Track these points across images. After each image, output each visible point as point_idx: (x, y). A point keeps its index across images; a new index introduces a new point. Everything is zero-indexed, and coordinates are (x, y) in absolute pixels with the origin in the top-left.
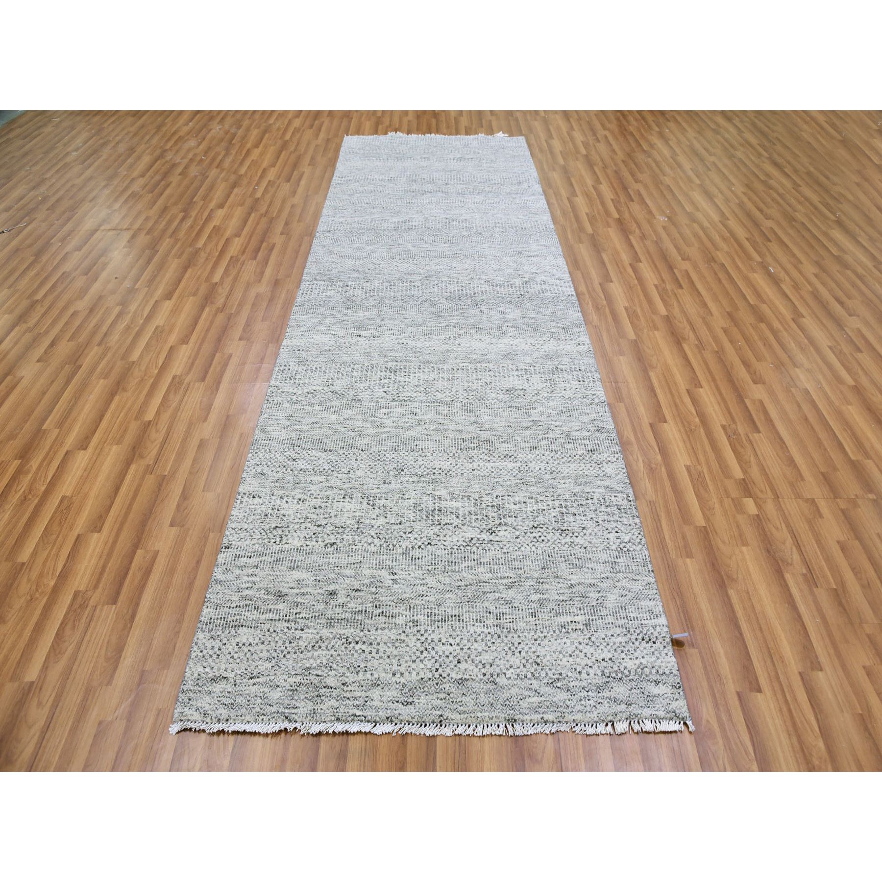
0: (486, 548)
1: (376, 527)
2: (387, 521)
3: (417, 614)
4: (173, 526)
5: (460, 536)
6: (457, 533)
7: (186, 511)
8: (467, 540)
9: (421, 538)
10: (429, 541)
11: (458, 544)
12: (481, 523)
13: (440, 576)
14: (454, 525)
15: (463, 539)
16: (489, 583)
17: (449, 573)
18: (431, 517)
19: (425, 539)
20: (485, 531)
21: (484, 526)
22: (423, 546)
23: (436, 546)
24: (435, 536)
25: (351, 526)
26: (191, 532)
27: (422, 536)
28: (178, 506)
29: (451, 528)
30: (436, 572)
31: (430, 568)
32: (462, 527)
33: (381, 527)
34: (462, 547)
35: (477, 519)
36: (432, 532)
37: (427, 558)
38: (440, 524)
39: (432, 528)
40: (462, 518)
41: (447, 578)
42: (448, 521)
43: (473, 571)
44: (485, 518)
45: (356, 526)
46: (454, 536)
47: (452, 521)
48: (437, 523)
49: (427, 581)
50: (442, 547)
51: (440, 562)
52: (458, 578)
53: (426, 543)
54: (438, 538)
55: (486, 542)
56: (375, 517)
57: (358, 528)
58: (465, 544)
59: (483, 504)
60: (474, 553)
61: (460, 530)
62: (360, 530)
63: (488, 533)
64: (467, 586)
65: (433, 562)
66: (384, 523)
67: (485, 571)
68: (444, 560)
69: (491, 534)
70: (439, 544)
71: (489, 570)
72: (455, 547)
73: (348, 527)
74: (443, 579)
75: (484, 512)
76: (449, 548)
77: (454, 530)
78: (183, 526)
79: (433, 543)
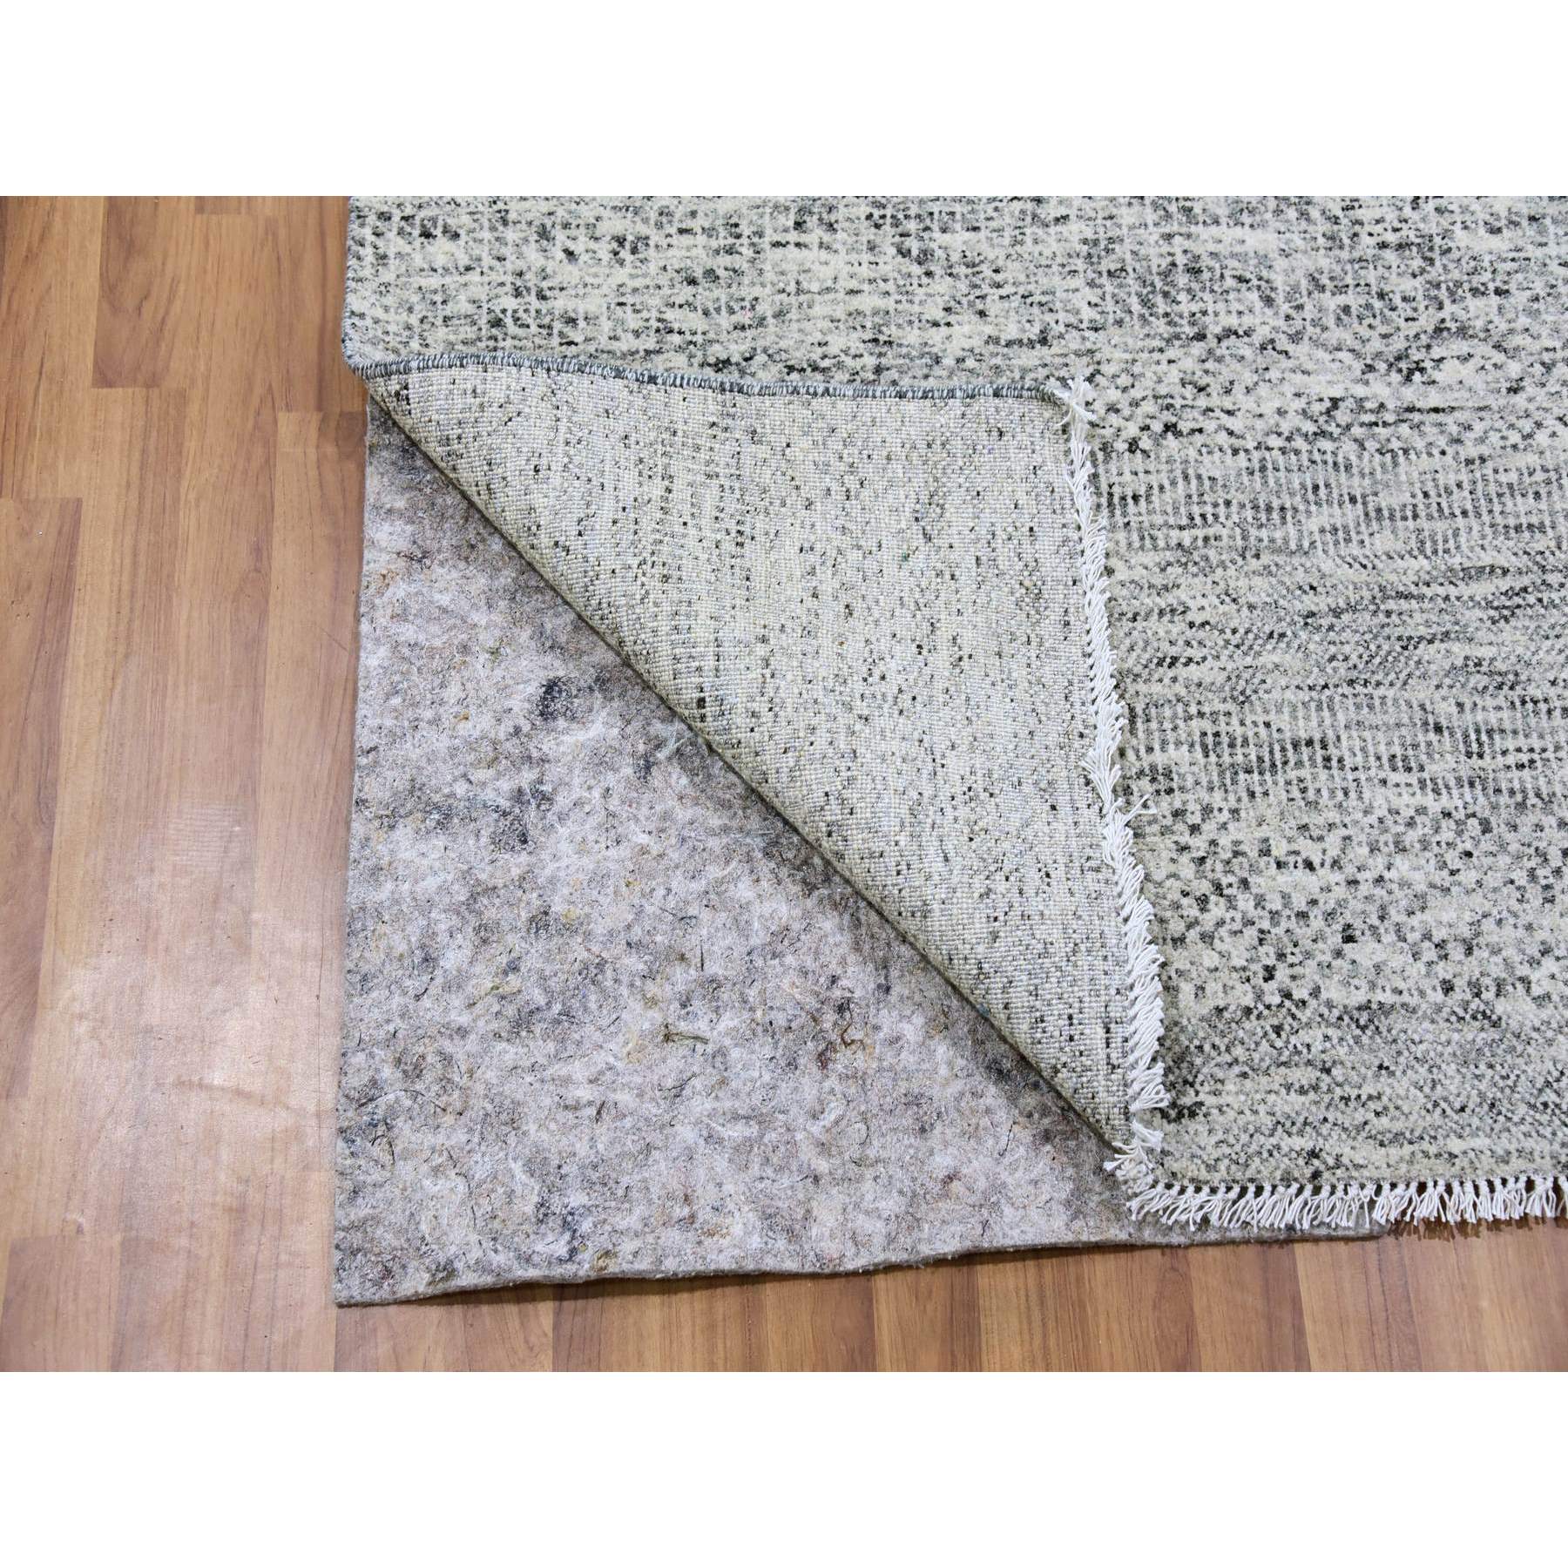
0: (1395, 444)
1: (948, 361)
2: (989, 330)
3: (1164, 743)
4: (110, 385)
5: (1289, 390)
6: (1274, 374)
7: (148, 308)
8: (1317, 408)
9: (1135, 404)
10: (1168, 417)
11: (1285, 428)
12: (1364, 331)
13: (1231, 571)
14: (1257, 339)
15: (1300, 404)
16: (1421, 597)
17: (1266, 559)
18: (1162, 306)
19: (1149, 407)
20: (1382, 367)
21: (1377, 344)
22: (1145, 443)
23: (1198, 438)
24: (1189, 391)
25: (849, 361)
26: (193, 410)
27: (1136, 393)
28: (110, 289)
29: (1247, 352)
30: (1212, 553)
31: (1186, 537)
32: (1291, 348)
33: (970, 363)
34: (1299, 443)
35: (1346, 309)
36: (1174, 375)
37: (1167, 497)
38: (1201, 337)
39: (1171, 353)
40: (1285, 308)
41: (1257, 581)
42: (1233, 321)
43: (1355, 549)
44: (1378, 304)
45: (870, 361)
46: (1263, 390)
47: (1247, 321)
48: (1191, 331)
49: (1183, 594)
50: (1223, 438)
51: (1222, 510)
52: (1300, 576)
53: (1157, 427)
54: (1202, 402)
55: (1390, 418)
56: (939, 315)
57: (878, 370)
58: (1310, 427)
59: (1366, 240)
60: (1348, 468)
61: (1285, 363)
62: (886, 376)
63: (1396, 378)
64: (1337, 613)
65: (1196, 510)
66: (977, 342)
67: (1399, 546)
68: (1236, 497)
69: (1408, 379)
70: (1210, 426)
71: (1413, 544)
72: (1275, 442)
73: (840, 366)
74: (1243, 583)
75: (1371, 276)
76: (1251, 445)
77: (1261, 362)
78: (152, 382)
79: (1184, 426)
